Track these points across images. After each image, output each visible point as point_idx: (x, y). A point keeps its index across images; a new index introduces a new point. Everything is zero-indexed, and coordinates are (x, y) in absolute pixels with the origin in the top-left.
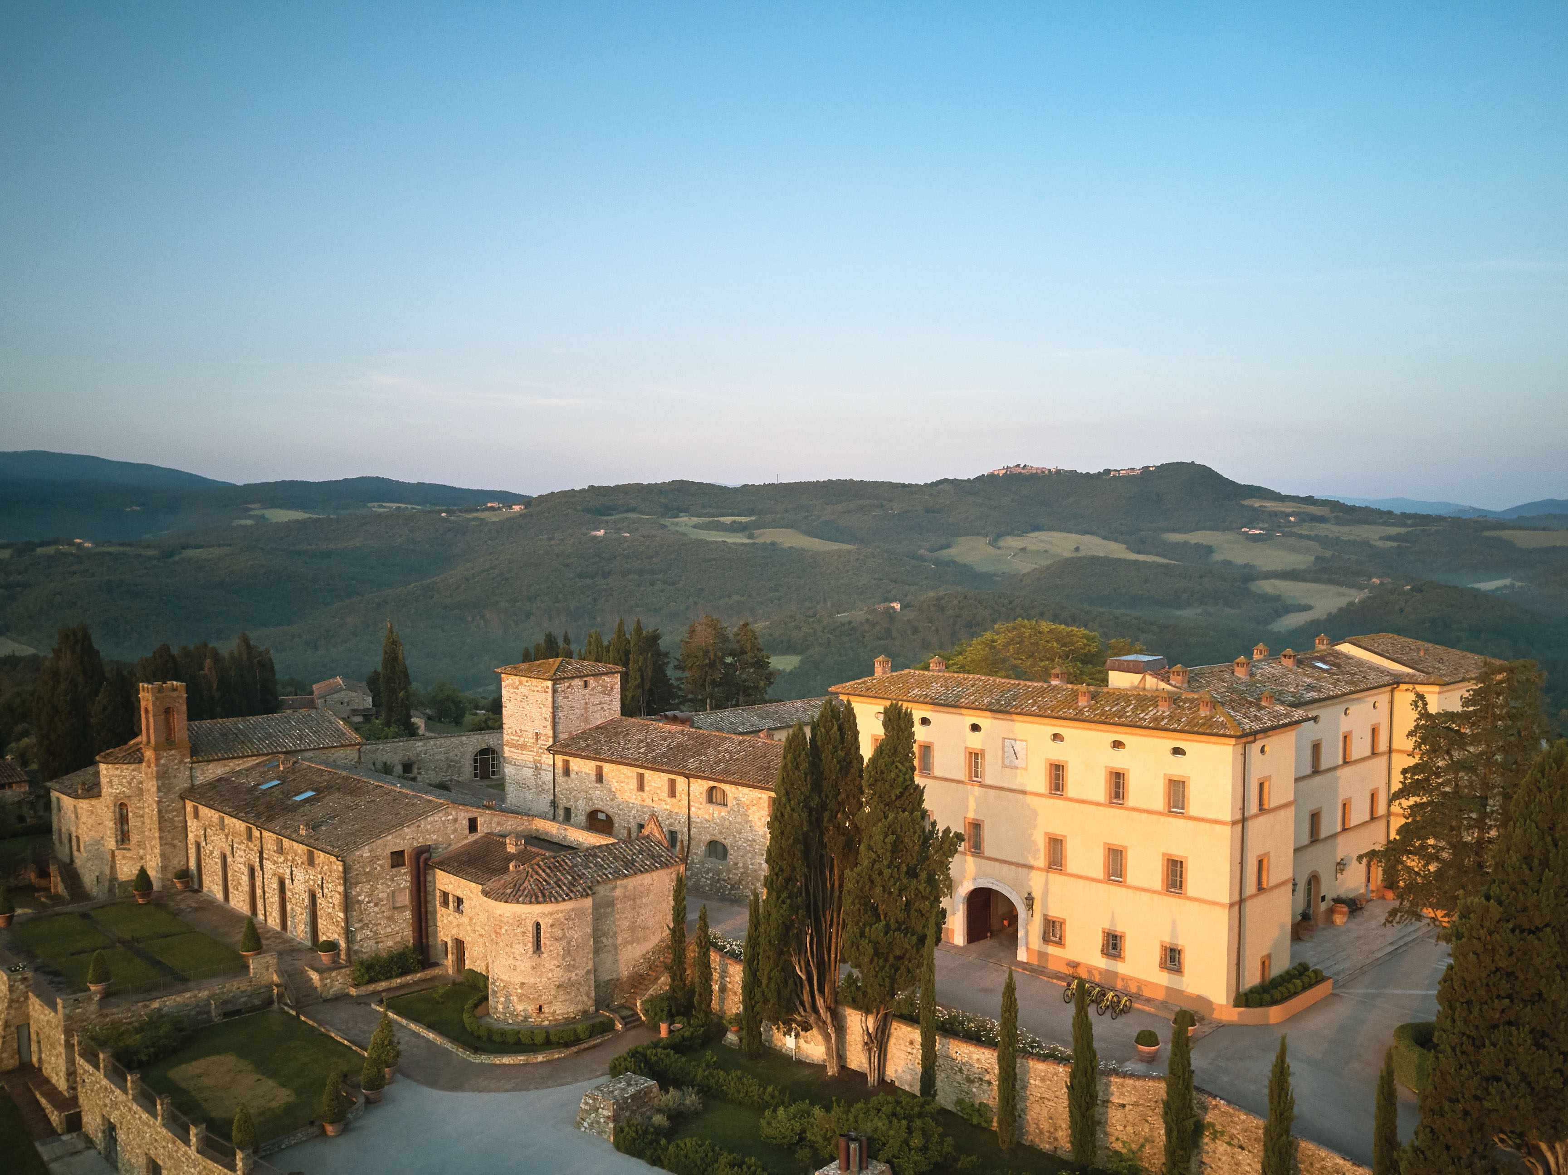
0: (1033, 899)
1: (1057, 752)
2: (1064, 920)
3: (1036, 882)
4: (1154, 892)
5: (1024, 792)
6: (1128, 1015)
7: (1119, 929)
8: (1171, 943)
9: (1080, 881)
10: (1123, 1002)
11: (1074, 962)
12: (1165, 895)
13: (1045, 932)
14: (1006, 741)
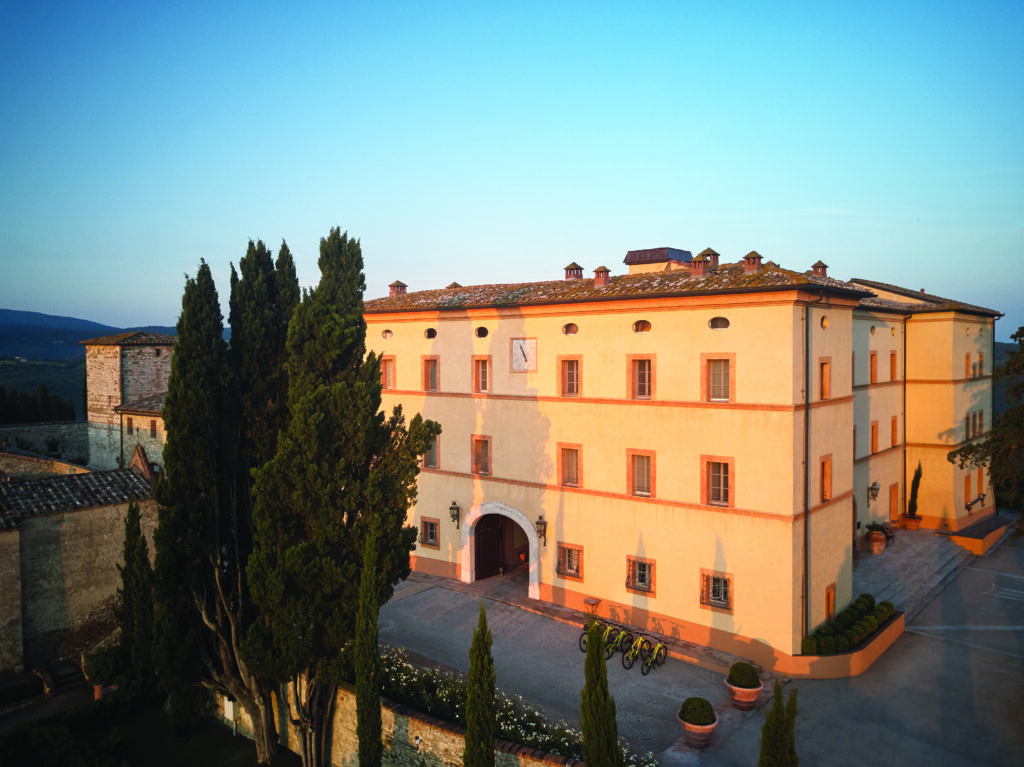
0: (545, 524)
1: (570, 346)
2: (582, 547)
3: (550, 504)
4: (691, 506)
5: (535, 398)
6: (663, 667)
7: (649, 555)
8: (715, 572)
9: (599, 499)
10: (656, 651)
11: (593, 599)
12: (706, 509)
13: (559, 563)
14: (515, 341)
